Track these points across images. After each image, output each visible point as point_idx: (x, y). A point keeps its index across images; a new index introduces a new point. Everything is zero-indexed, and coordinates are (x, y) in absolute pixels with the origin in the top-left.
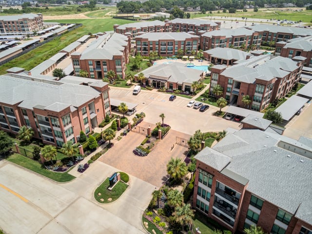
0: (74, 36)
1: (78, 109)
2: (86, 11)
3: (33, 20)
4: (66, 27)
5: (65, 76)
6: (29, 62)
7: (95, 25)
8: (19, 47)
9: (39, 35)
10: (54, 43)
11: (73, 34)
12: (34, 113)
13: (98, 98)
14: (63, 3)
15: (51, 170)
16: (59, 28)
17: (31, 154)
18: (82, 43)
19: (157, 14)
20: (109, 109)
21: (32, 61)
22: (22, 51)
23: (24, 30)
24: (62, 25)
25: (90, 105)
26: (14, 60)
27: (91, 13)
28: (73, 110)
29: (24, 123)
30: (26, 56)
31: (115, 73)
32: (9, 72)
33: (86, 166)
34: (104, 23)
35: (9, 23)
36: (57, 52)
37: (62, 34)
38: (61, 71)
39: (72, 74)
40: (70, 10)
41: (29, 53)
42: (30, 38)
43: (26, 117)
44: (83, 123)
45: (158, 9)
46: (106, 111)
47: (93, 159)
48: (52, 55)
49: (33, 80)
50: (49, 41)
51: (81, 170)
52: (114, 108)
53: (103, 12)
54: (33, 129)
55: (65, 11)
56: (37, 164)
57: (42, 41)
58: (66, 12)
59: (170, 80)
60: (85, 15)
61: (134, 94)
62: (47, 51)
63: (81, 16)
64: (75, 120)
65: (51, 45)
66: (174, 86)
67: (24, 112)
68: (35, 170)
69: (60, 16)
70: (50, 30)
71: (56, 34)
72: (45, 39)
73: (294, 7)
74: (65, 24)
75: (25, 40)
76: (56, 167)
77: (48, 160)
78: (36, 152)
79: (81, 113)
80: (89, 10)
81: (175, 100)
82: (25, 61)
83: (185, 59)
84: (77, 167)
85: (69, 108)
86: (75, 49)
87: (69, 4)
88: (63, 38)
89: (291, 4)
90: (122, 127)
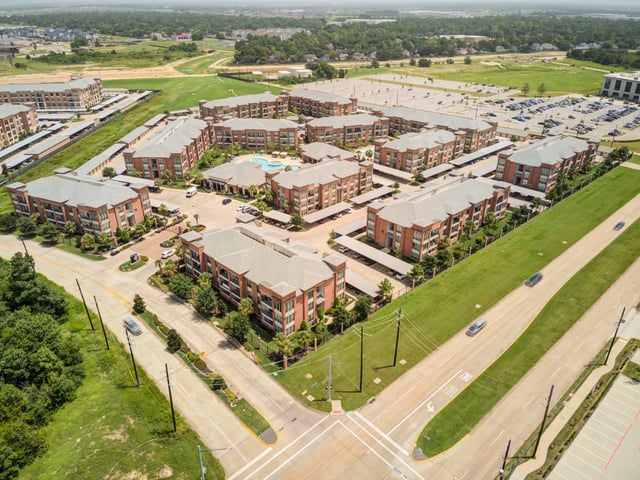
0: (145, 114)
1: (114, 207)
2: (179, 59)
3: (86, 90)
4: (136, 97)
5: (116, 175)
6: (77, 157)
7: (182, 92)
8: (65, 134)
9: (95, 112)
10: (113, 128)
11: (144, 110)
12: (77, 210)
13: (136, 199)
14: (146, 35)
15: (90, 254)
16: (125, 97)
17: (75, 244)
18: (151, 127)
19: (291, 70)
20: (150, 209)
21: (81, 155)
22: (69, 140)
23: (73, 105)
24: (131, 91)
25: (127, 205)
26: (59, 154)
27: (186, 64)
28: (109, 207)
29: (69, 218)
30: (74, 149)
31: (174, 173)
32: (56, 173)
33: (117, 252)
34: (198, 87)
35: (52, 94)
36: (114, 141)
37: (127, 112)
38: (112, 170)
39: (125, 173)
40: (151, 58)
41: (78, 143)
42: (82, 117)
43: (71, 214)
44: (119, 220)
45: (302, 57)
46: (146, 211)
47: (124, 248)
48: (107, 146)
49: (79, 181)
50: (107, 124)
51: (112, 254)
52: (155, 209)
53: (208, 60)
54: (76, 224)
55: (143, 58)
56: (79, 250)
57: (97, 123)
58: (143, 62)
59: (231, 183)
60: (175, 68)
61: (188, 197)
62: (101, 140)
63: (169, 70)
64: (112, 216)
65: (108, 131)
66: (235, 189)
67: (69, 209)
68: (77, 253)
69: (133, 71)
70: (112, 104)
71: (119, 111)
72: (102, 120)
73: (552, 50)
74: (135, 91)
75: (74, 121)
76: (94, 251)
77: (87, 247)
78: (78, 241)
79: (117, 210)
80: (185, 56)
81: (228, 205)
82: (72, 156)
83: (276, 156)
84: (109, 253)
85: (105, 206)
86: (139, 138)
87: (155, 39)
88: (127, 118)
89: (548, 46)
90: (159, 226)
